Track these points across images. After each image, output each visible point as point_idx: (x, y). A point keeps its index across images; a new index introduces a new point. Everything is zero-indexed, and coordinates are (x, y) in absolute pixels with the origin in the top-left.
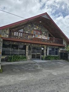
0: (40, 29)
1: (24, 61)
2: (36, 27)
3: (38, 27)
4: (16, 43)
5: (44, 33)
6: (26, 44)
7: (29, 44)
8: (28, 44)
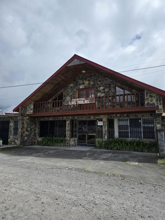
0: (92, 83)
1: (60, 146)
2: (83, 84)
3: (88, 82)
4: (52, 118)
5: (102, 88)
6: (65, 118)
7: (70, 117)
8: (68, 117)
